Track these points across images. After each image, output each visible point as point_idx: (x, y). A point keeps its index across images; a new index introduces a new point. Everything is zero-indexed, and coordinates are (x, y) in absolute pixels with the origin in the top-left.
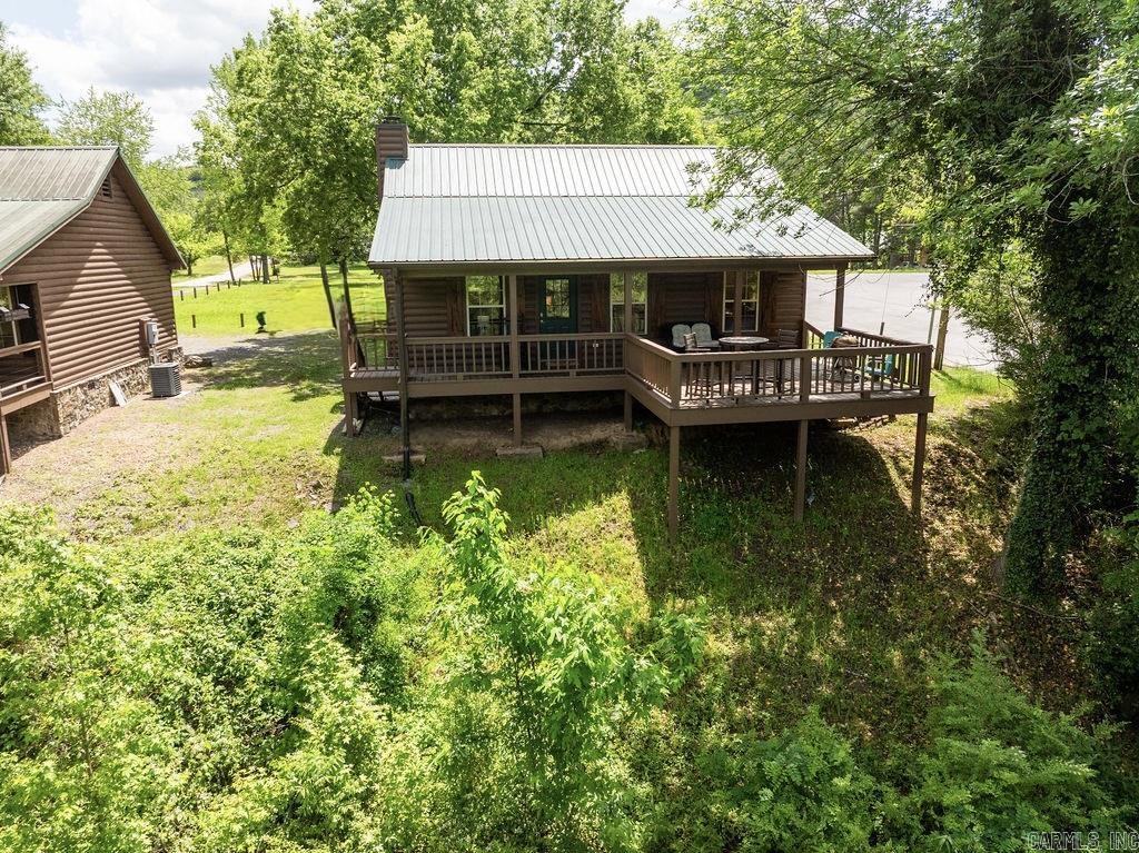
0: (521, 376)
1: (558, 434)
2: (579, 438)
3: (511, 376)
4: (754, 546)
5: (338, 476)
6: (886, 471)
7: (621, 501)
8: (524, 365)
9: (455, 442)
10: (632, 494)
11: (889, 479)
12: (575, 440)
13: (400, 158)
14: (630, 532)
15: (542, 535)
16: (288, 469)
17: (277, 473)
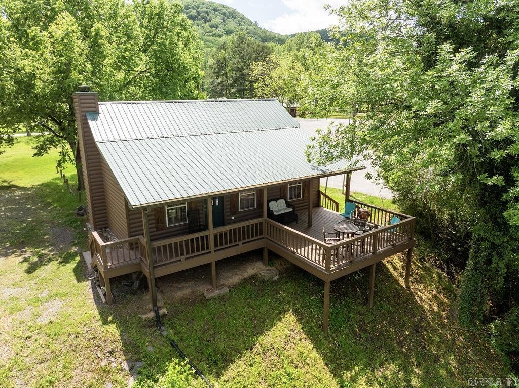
0: (215, 251)
1: (230, 275)
2: (243, 276)
3: (210, 252)
4: (360, 327)
5: (121, 340)
6: (388, 270)
7: (290, 317)
8: (216, 245)
9: (179, 294)
10: (295, 312)
11: (391, 274)
12: (241, 277)
13: (95, 113)
14: (304, 336)
15: (257, 348)
16: (85, 343)
17: (79, 347)
